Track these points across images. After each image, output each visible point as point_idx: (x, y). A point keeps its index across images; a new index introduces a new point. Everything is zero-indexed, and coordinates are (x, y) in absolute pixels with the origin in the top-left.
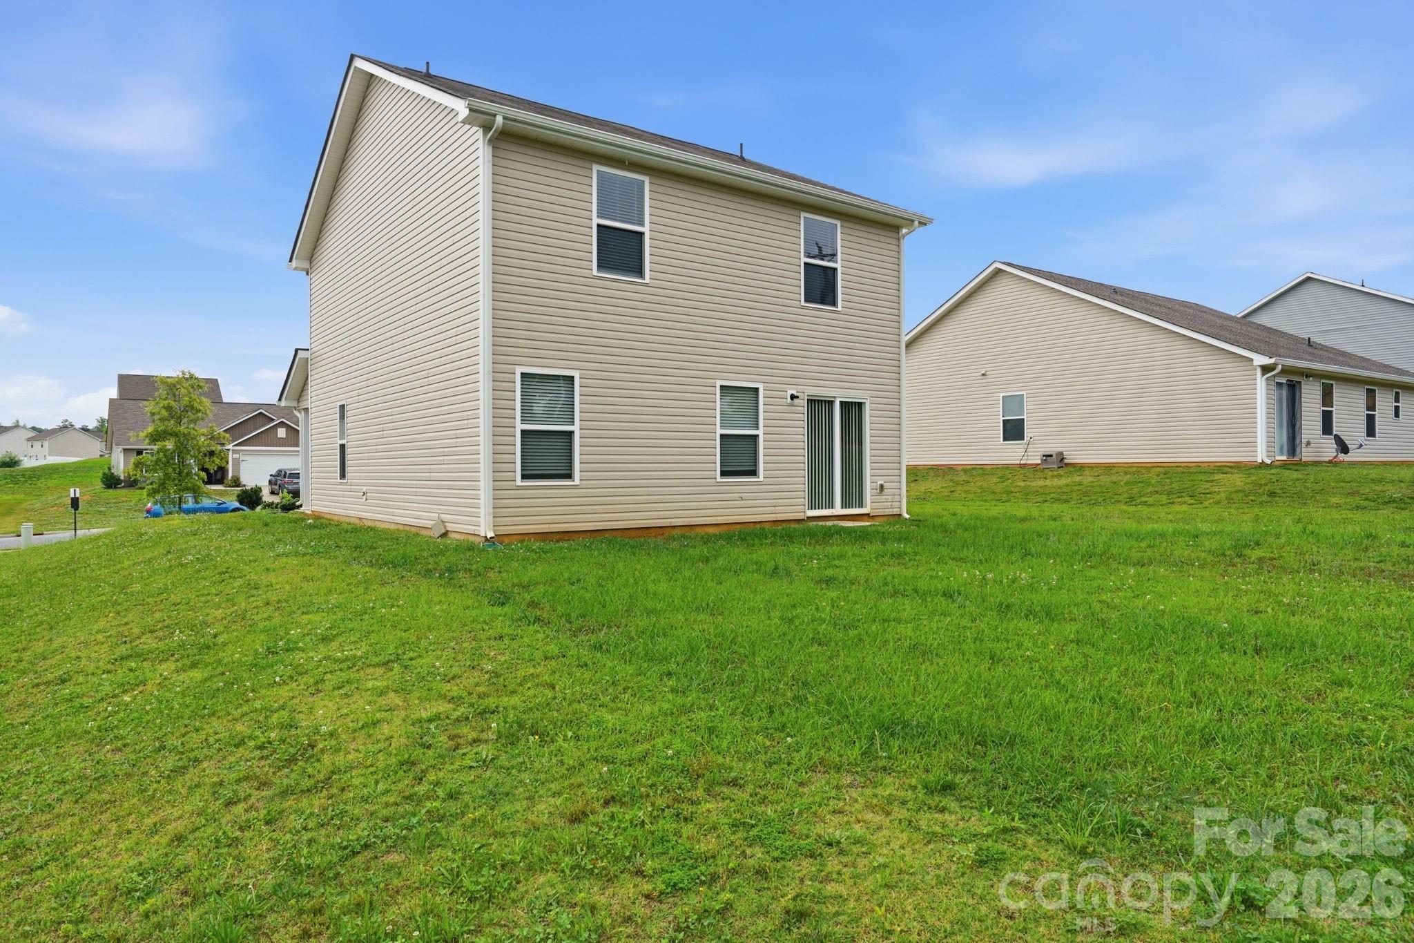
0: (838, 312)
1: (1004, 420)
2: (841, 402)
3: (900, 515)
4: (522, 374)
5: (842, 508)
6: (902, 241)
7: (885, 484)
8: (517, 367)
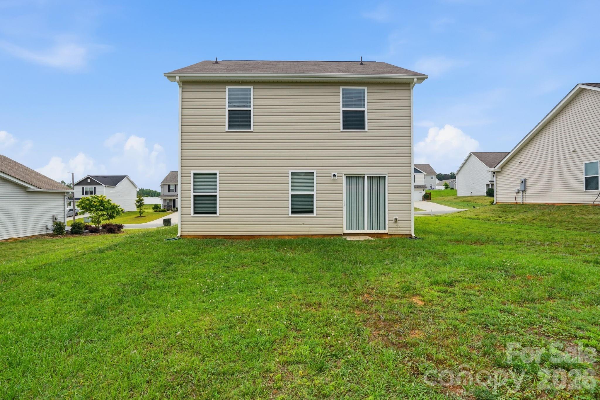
0: (366, 132)
1: (586, 178)
2: (368, 177)
3: (411, 235)
4: (194, 173)
5: (368, 230)
6: (411, 90)
7: (398, 219)
8: (192, 171)
